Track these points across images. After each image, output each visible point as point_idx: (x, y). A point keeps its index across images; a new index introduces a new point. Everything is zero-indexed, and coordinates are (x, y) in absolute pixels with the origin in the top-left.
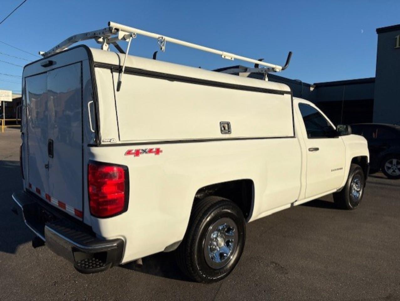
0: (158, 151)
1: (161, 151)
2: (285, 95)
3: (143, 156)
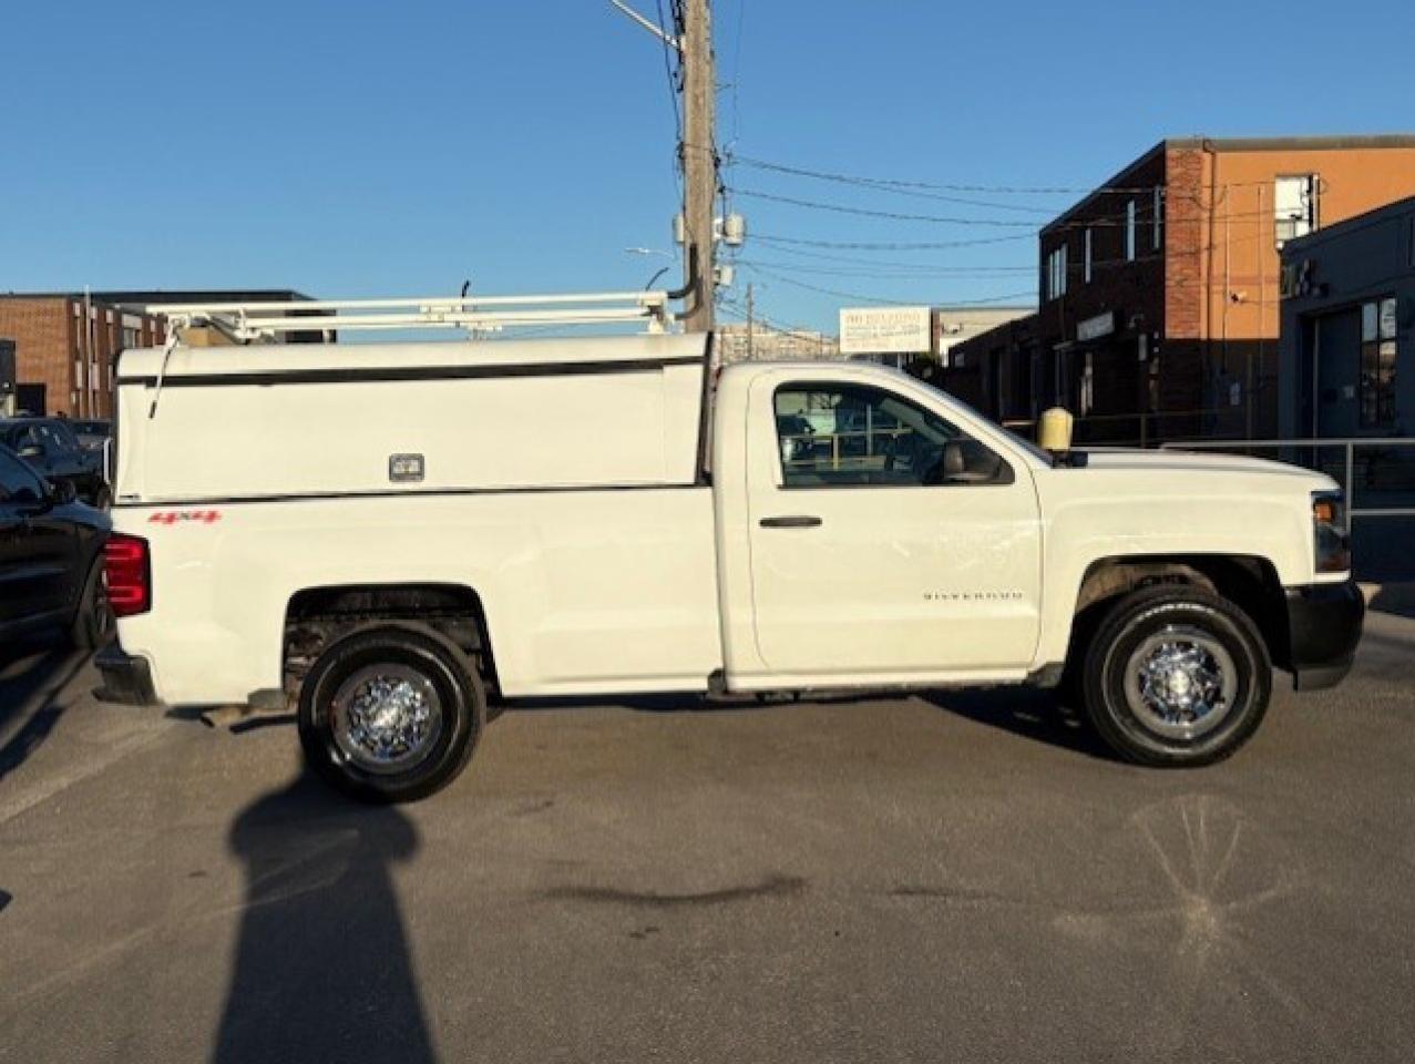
0: (212, 517)
1: (219, 517)
2: (668, 370)
3: (179, 524)
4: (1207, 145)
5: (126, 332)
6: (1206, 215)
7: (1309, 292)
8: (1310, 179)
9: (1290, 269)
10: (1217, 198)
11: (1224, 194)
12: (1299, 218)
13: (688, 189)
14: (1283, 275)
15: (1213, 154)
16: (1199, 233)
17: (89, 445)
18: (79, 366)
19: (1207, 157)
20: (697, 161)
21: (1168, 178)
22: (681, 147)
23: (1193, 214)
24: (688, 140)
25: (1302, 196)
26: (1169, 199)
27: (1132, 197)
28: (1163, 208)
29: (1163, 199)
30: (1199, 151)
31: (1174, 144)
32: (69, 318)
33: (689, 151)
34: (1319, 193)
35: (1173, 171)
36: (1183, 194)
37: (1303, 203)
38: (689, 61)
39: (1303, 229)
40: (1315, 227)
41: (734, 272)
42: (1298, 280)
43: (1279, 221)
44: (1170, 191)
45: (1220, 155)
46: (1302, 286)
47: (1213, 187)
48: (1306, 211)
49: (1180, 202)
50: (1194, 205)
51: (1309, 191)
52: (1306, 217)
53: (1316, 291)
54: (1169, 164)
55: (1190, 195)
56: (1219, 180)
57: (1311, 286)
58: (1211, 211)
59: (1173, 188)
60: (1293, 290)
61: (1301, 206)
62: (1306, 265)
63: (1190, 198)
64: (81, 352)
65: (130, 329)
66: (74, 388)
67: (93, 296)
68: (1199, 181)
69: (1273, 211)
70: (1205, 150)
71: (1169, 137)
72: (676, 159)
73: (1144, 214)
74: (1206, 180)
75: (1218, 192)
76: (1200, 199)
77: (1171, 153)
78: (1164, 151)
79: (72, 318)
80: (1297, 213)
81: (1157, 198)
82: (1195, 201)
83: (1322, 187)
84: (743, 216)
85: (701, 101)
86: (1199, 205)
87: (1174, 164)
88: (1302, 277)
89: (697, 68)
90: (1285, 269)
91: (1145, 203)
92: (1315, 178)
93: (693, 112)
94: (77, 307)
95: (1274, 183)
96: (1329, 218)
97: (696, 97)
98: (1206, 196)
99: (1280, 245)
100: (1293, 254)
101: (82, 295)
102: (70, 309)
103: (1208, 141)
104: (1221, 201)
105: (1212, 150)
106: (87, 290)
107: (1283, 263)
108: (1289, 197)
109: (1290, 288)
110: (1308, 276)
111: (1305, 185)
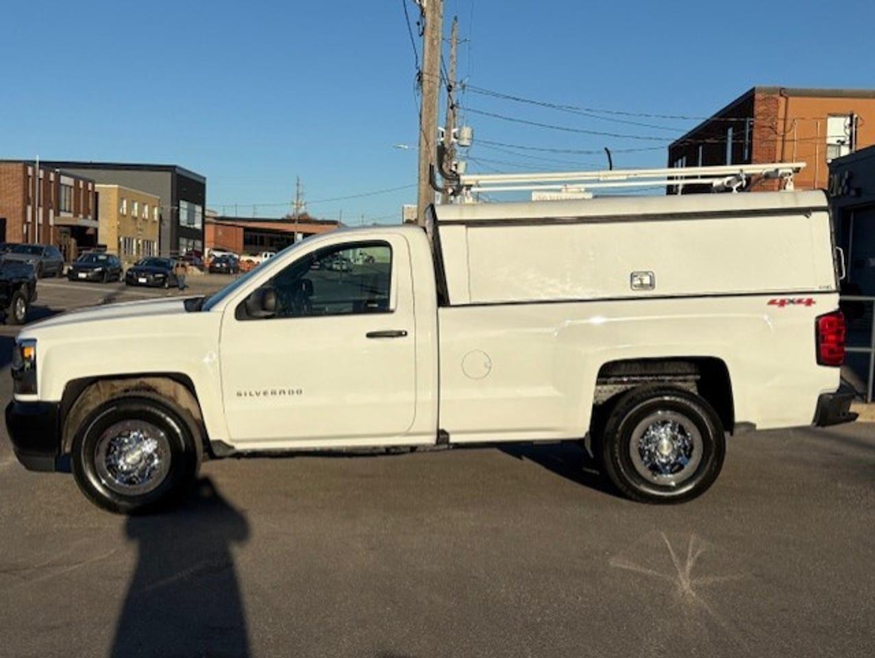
4: (782, 92)
5: (63, 188)
6: (780, 138)
7: (848, 193)
8: (851, 116)
9: (836, 177)
10: (787, 129)
11: (792, 126)
12: (843, 143)
13: (424, 104)
14: (830, 180)
15: (787, 98)
16: (775, 150)
17: (28, 261)
18: (29, 209)
19: (782, 100)
20: (431, 84)
21: (755, 113)
22: (420, 75)
23: (772, 137)
24: (425, 70)
25: (846, 127)
26: (755, 126)
27: (731, 124)
28: (751, 134)
29: (751, 127)
30: (777, 96)
31: (761, 91)
32: (25, 177)
33: (425, 77)
34: (856, 127)
35: (759, 108)
36: (766, 124)
37: (846, 133)
38: (428, 15)
39: (845, 151)
40: (853, 149)
41: (467, 165)
42: (840, 185)
43: (829, 145)
44: (756, 121)
45: (790, 99)
46: (843, 189)
47: (785, 119)
48: (848, 138)
49: (763, 129)
50: (772, 131)
51: (851, 125)
52: (848, 143)
53: (853, 193)
54: (756, 103)
55: (770, 125)
56: (789, 116)
57: (849, 188)
58: (783, 136)
59: (758, 120)
60: (837, 193)
61: (844, 135)
62: (846, 176)
63: (770, 127)
64: (32, 199)
65: (66, 186)
66: (25, 221)
67: (40, 163)
68: (776, 116)
69: (825, 138)
70: (781, 95)
71: (757, 86)
72: (416, 82)
73: (739, 136)
74: (781, 115)
75: (789, 122)
76: (776, 128)
77: (758, 96)
78: (754, 95)
79: (27, 177)
80: (842, 139)
81: (748, 126)
82: (772, 129)
83: (860, 122)
84: (471, 127)
85: (436, 43)
86: (776, 133)
87: (760, 103)
88: (843, 182)
89: (433, 20)
90: (832, 176)
91: (739, 128)
92: (855, 116)
93: (430, 51)
94: (30, 170)
95: (827, 119)
96: (863, 144)
97: (432, 41)
98: (780, 127)
99: (830, 161)
100: (837, 167)
101: (35, 162)
102: (26, 171)
103: (783, 89)
104: (790, 130)
105: (786, 95)
106: (38, 159)
107: (831, 172)
108: (837, 128)
109: (835, 189)
110: (848, 182)
111: (848, 121)
